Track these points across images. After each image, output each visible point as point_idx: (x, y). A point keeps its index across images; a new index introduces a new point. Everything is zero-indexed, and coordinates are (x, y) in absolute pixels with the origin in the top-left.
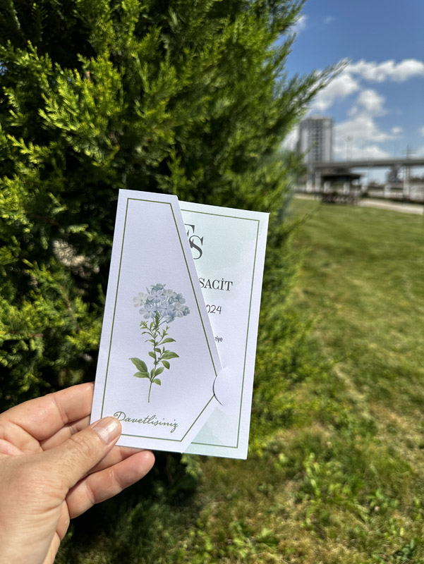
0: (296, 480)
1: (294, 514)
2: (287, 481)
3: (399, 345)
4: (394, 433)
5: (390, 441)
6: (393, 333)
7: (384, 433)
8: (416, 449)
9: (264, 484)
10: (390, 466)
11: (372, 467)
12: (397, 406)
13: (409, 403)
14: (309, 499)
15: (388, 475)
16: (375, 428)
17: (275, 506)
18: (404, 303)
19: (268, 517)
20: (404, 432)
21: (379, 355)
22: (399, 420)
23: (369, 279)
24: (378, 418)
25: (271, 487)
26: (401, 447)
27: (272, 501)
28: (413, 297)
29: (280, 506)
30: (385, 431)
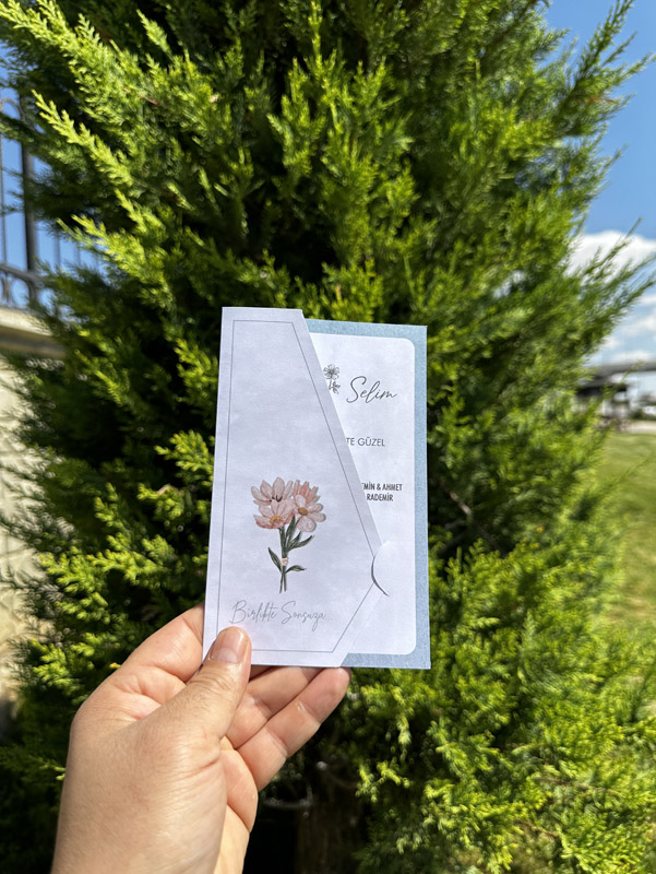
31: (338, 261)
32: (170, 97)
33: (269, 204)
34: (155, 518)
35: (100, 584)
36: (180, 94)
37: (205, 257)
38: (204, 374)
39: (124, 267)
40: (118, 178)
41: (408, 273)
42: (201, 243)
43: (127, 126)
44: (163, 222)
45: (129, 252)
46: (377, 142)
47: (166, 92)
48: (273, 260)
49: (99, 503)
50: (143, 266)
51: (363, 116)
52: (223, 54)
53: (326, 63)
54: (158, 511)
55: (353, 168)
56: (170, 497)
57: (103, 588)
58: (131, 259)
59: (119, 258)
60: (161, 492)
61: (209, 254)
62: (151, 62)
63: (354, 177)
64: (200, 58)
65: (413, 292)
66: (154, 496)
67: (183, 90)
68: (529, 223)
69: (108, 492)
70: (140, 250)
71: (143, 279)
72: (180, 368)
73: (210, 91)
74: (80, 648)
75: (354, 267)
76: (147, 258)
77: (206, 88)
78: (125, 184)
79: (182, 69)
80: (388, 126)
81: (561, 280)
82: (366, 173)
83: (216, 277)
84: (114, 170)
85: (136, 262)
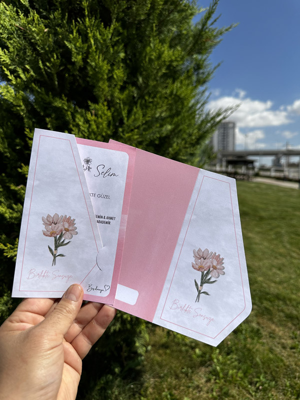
0: (207, 367)
1: (205, 389)
2: (201, 367)
3: (278, 279)
4: (274, 338)
5: (270, 344)
6: (274, 270)
7: (267, 338)
8: (288, 350)
9: (185, 369)
10: (270, 359)
11: (258, 359)
12: (275, 320)
13: (284, 319)
14: (215, 379)
15: (269, 365)
16: (261, 334)
17: (193, 383)
18: (282, 250)
19: (188, 390)
20: (280, 338)
21: (264, 285)
22: (277, 329)
23: (259, 233)
24: (263, 328)
25: (190, 371)
26: (278, 348)
27: (191, 379)
28: (288, 246)
29: (196, 383)
30: (268, 336)
31: (96, 101)
32: (28, 28)
33: (67, 75)
36: (32, 28)
37: (40, 95)
39: (6, 98)
40: (4, 61)
42: (39, 90)
43: (9, 38)
45: (8, 91)
46: (111, 54)
47: (26, 26)
48: (67, 98)
50: (14, 98)
51: (105, 43)
52: (54, 12)
53: (91, 20)
54: (18, 195)
55: (101, 64)
56: (23, 190)
58: (9, 95)
59: (3, 94)
60: (19, 187)
61: (42, 94)
62: (20, 13)
63: (100, 68)
64: (41, 11)
65: (124, 116)
66: (17, 188)
68: (175, 91)
70: (12, 91)
71: (14, 103)
72: (27, 139)
73: (44, 27)
76: (16, 95)
77: (42, 25)
78: (7, 63)
79: (33, 17)
80: (116, 48)
82: (106, 67)
83: (44, 103)
84: (3, 57)
85: (11, 96)
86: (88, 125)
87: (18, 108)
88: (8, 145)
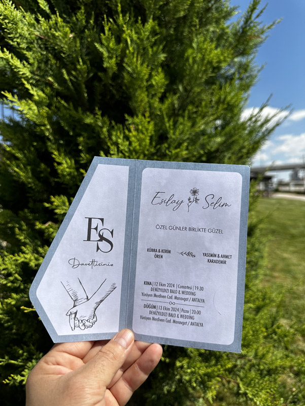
23: (294, 252)
31: (132, 114)
32: (50, 34)
34: (45, 238)
35: (18, 270)
36: (55, 32)
37: (68, 111)
38: (67, 167)
39: (28, 116)
40: (23, 74)
41: (166, 120)
42: (65, 104)
43: (29, 49)
44: (46, 95)
45: (30, 109)
46: (150, 56)
47: (48, 32)
48: (101, 112)
49: (17, 230)
50: (37, 116)
51: (143, 44)
52: (76, 14)
53: (125, 18)
54: (46, 234)
55: (139, 69)
56: (51, 227)
57: (20, 271)
58: (31, 112)
59: (25, 112)
60: (47, 225)
61: (70, 110)
62: (40, 18)
63: (139, 73)
64: (65, 16)
65: (168, 129)
66: (43, 227)
67: (56, 31)
68: (223, 97)
69: (21, 226)
70: (35, 107)
71: (37, 122)
72: (56, 164)
73: (69, 32)
74: (9, 301)
75: (140, 116)
76: (39, 111)
77: (67, 29)
78: (27, 77)
79: (56, 20)
80: (155, 49)
81: (237, 124)
82: (145, 71)
83: (73, 121)
84: (22, 70)
85: (34, 113)
86: (127, 143)
87: (43, 128)
88: (33, 174)
